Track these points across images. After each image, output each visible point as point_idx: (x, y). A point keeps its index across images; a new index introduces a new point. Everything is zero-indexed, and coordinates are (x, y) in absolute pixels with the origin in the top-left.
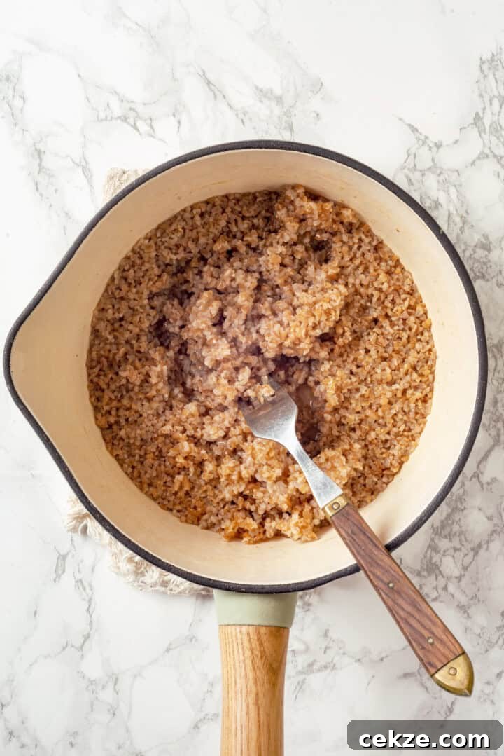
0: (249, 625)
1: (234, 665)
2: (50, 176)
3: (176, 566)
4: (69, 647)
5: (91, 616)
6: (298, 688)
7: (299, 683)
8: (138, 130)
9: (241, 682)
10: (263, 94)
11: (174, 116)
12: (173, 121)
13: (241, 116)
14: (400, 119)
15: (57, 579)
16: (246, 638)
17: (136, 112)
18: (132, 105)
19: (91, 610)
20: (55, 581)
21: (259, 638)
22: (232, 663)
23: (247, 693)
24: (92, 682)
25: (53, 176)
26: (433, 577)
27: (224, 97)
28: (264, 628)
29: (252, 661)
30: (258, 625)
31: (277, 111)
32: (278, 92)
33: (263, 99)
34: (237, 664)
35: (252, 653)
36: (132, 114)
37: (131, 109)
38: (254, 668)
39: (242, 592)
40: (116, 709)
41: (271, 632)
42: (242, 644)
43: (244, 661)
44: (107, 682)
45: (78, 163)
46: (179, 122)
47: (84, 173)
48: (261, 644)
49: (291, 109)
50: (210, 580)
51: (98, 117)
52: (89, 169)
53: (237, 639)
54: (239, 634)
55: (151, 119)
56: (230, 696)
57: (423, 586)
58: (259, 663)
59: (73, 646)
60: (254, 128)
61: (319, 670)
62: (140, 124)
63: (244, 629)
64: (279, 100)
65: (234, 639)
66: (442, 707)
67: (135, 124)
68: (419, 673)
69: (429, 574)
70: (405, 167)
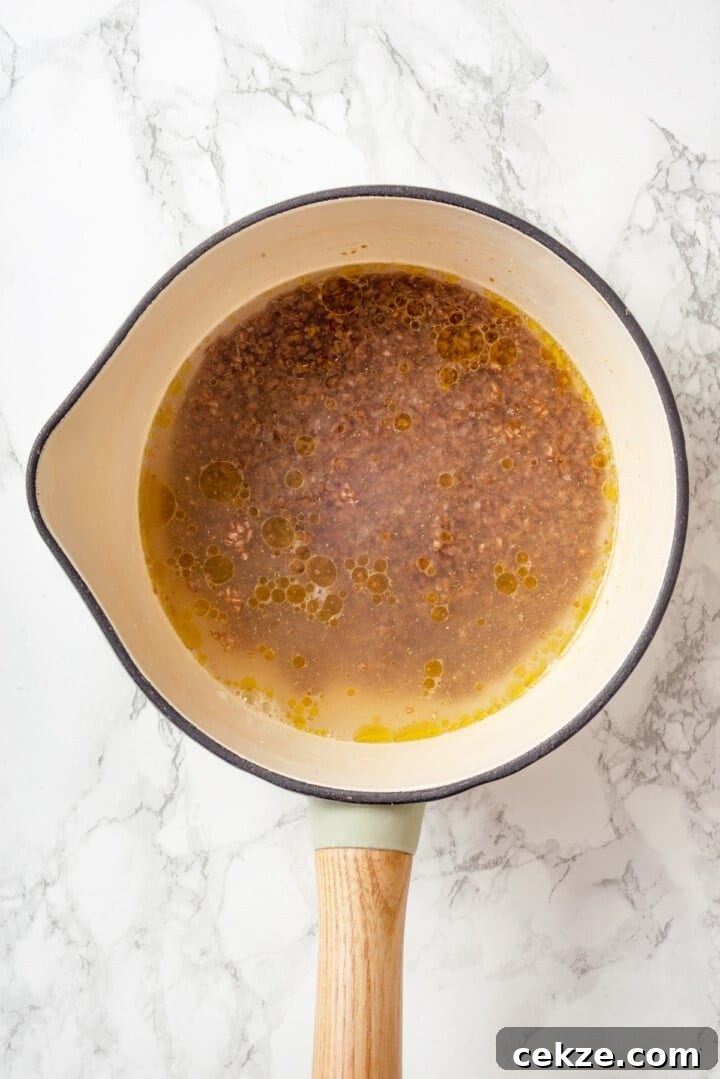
0: (357, 848)
1: (336, 903)
2: (167, 163)
3: (258, 764)
4: (144, 811)
5: (177, 770)
6: (456, 889)
7: (457, 882)
8: (291, 109)
9: (345, 927)
10: (466, 72)
11: (342, 92)
12: (341, 100)
13: (434, 100)
14: (652, 121)
15: (134, 716)
16: (352, 864)
17: (291, 84)
18: (286, 75)
19: (177, 762)
20: (131, 716)
21: (371, 867)
22: (333, 900)
23: (353, 941)
24: (171, 861)
25: (170, 162)
26: (652, 750)
27: (412, 72)
28: (378, 852)
29: (361, 897)
30: (370, 849)
31: (484, 97)
32: (487, 71)
33: (465, 79)
34: (340, 901)
35: (361, 887)
36: (285, 86)
37: (284, 79)
38: (363, 908)
39: (347, 801)
40: (202, 900)
41: (388, 857)
42: (347, 873)
43: (350, 896)
44: (193, 862)
45: (206, 147)
46: (349, 102)
47: (213, 161)
48: (373, 874)
49: (503, 96)
50: (304, 784)
51: (237, 87)
52: (220, 158)
53: (340, 867)
54: (342, 861)
55: (310, 96)
56: (329, 945)
57: (638, 761)
58: (370, 900)
59: (149, 809)
60: (451, 118)
61: (486, 867)
62: (295, 101)
63: (350, 853)
64: (488, 82)
65: (336, 866)
66: (653, 929)
67: (288, 100)
68: (624, 881)
69: (647, 746)
70: (653, 186)
